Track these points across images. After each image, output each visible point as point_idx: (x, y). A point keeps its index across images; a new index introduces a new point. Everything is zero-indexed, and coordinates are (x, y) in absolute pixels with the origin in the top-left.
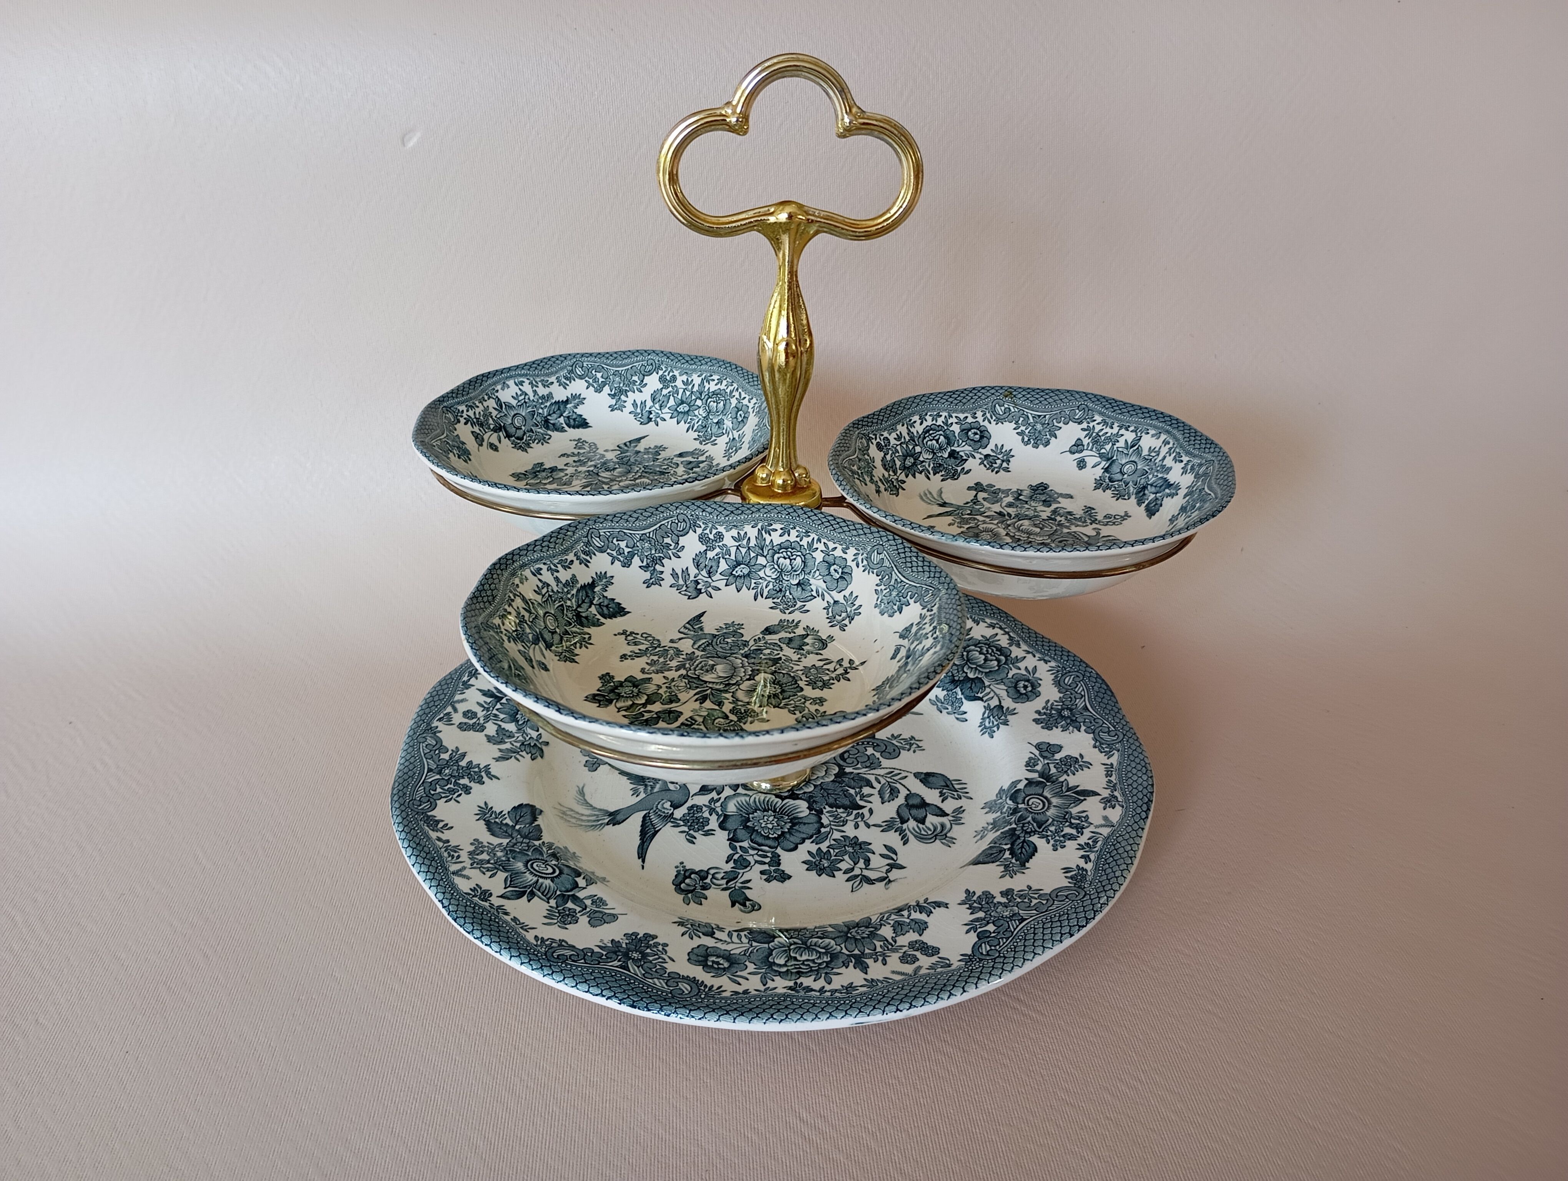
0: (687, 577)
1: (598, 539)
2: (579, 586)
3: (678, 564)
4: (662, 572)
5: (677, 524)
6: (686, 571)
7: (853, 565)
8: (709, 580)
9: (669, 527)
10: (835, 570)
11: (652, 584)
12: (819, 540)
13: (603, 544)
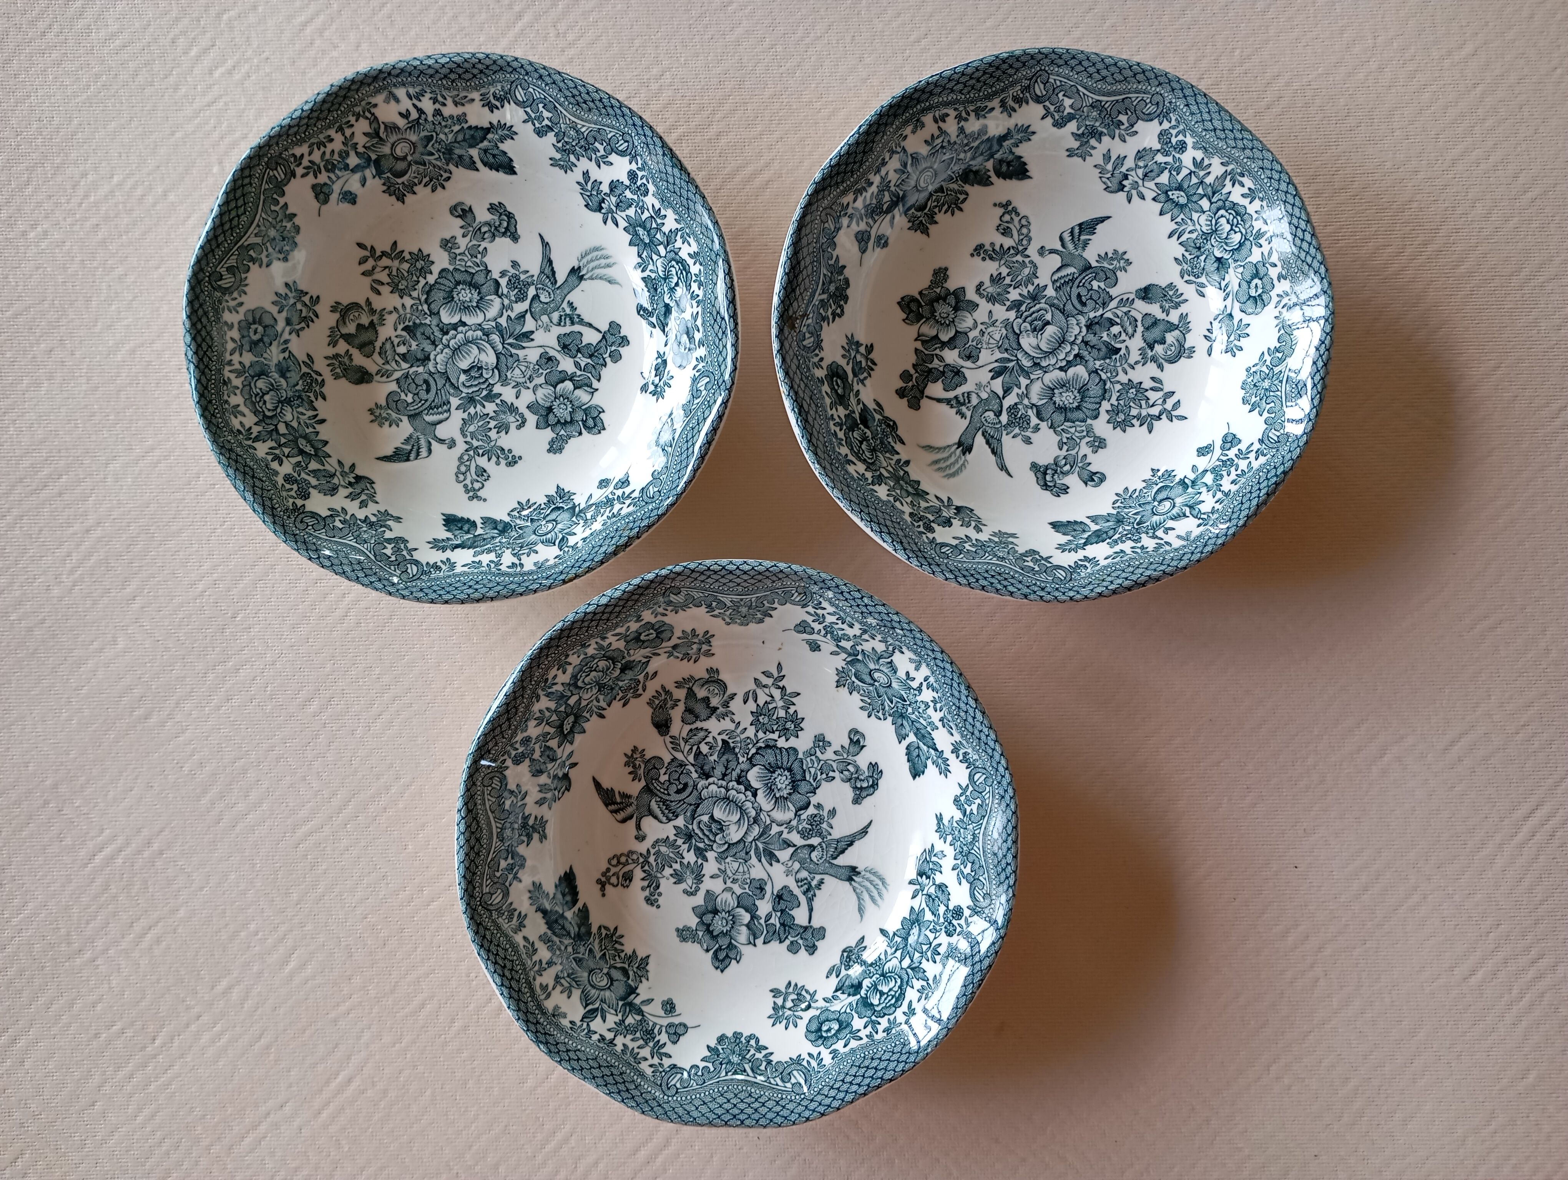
0: (547, 787)
1: (494, 897)
2: (549, 933)
3: (534, 795)
4: (536, 817)
5: (493, 788)
6: (543, 788)
7: (660, 618)
8: (558, 762)
9: (494, 800)
10: (648, 635)
11: (544, 831)
12: (604, 638)
13: (499, 891)
